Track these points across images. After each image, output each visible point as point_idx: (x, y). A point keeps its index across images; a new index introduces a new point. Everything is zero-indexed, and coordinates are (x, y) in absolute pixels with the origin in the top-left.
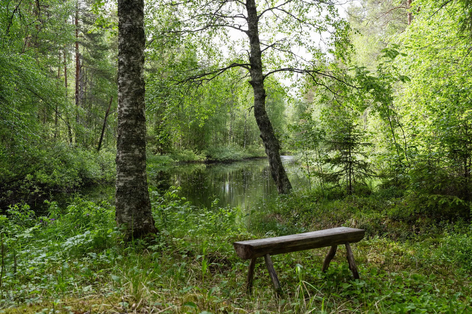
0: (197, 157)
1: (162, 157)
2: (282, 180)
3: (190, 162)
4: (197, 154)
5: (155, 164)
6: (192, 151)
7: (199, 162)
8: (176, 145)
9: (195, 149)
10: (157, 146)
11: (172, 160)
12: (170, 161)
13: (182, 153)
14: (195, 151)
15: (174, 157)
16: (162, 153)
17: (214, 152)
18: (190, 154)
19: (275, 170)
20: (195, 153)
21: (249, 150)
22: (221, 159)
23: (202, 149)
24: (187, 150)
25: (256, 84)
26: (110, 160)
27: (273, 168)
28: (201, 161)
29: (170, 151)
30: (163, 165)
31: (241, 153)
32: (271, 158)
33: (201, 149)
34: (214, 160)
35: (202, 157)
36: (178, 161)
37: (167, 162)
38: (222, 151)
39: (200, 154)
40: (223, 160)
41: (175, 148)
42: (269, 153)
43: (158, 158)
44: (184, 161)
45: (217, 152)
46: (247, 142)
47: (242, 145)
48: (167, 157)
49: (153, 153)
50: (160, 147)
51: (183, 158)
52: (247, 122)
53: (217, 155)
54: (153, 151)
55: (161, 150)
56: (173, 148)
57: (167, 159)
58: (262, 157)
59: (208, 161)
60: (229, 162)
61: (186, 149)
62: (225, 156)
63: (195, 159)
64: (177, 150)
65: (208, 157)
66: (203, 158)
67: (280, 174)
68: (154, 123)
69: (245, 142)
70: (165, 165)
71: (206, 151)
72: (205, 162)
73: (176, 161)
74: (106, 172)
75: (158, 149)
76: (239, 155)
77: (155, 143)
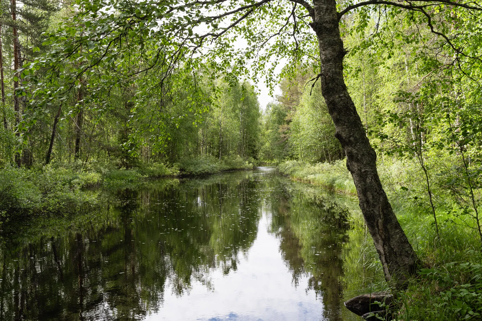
0: (169, 171)
1: (127, 172)
2: (389, 226)
3: (161, 177)
4: (169, 168)
5: (119, 181)
6: (163, 164)
7: (172, 177)
8: (143, 157)
9: (166, 161)
10: (121, 159)
11: (139, 175)
12: (137, 177)
13: (151, 166)
14: (166, 163)
15: (142, 171)
16: (127, 168)
17: (188, 165)
18: (161, 168)
19: (374, 206)
20: (167, 167)
21: (226, 161)
22: (196, 173)
23: (174, 162)
24: (157, 163)
25: (325, 28)
26: (56, 179)
27: (368, 202)
28: (173, 175)
29: (137, 165)
30: (129, 182)
31: (217, 165)
32: (365, 181)
33: (172, 161)
34: (189, 173)
35: (175, 170)
36: (147, 176)
37: (134, 178)
38: (197, 164)
39: (173, 166)
40: (199, 173)
41: (142, 161)
42: (360, 170)
43: (122, 173)
44: (154, 176)
45: (191, 164)
46: (222, 152)
47: (218, 156)
48: (133, 171)
49: (116, 167)
50: (125, 160)
51: (153, 172)
52: (222, 130)
53: (192, 168)
54: (117, 165)
55: (127, 163)
56: (140, 161)
57: (134, 174)
58: (239, 169)
59: (181, 175)
60: (204, 176)
61: (155, 161)
62: (200, 169)
63: (166, 174)
64: (145, 163)
65: (181, 170)
66: (176, 172)
67: (384, 214)
68: (117, 133)
69: (220, 153)
70: (131, 181)
71: (179, 164)
72: (178, 177)
73: (145, 176)
74: (50, 198)
75: (123, 162)
76: (216, 168)
77: (119, 155)
